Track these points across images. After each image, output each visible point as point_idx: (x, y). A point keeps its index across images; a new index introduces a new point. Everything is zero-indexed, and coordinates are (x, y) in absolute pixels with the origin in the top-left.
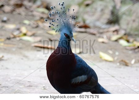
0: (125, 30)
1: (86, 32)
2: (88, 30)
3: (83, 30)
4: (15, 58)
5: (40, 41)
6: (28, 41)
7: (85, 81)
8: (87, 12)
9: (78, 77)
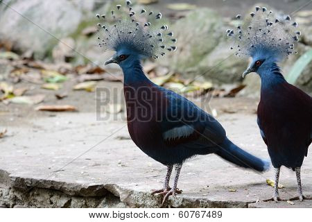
0: (168, 67)
1: (102, 79)
2: (105, 76)
3: (96, 76)
4: (23, 131)
5: (43, 102)
6: (23, 104)
7: (191, 135)
8: (91, 48)
9: (175, 129)
